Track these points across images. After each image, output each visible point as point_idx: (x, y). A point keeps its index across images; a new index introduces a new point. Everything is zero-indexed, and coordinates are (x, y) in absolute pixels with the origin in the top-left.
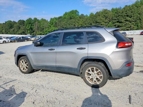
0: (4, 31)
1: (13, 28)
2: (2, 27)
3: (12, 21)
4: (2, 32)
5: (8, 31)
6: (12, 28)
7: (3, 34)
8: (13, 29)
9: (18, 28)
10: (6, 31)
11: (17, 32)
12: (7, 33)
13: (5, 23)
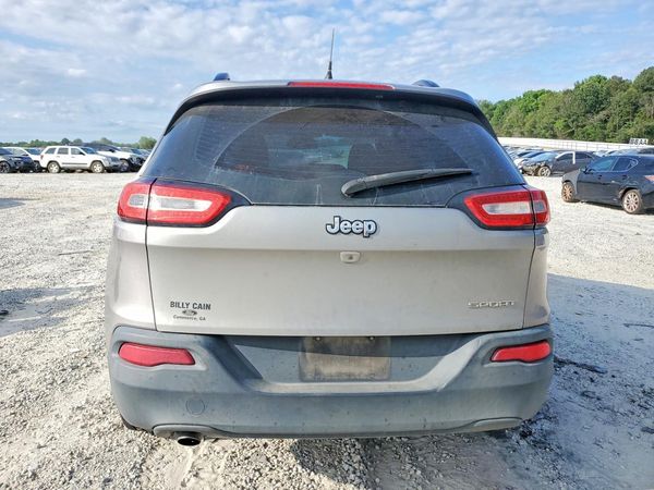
0: (559, 124)
1: (603, 109)
2: (558, 109)
3: (605, 79)
4: (552, 129)
5: (578, 126)
6: (598, 113)
7: (554, 136)
8: (602, 115)
9: (629, 109)
10: (568, 126)
11: (620, 127)
12: (571, 136)
13: (573, 88)
